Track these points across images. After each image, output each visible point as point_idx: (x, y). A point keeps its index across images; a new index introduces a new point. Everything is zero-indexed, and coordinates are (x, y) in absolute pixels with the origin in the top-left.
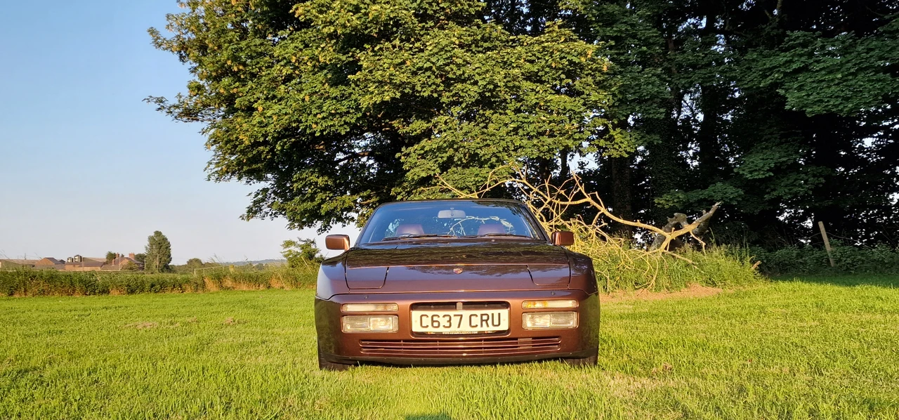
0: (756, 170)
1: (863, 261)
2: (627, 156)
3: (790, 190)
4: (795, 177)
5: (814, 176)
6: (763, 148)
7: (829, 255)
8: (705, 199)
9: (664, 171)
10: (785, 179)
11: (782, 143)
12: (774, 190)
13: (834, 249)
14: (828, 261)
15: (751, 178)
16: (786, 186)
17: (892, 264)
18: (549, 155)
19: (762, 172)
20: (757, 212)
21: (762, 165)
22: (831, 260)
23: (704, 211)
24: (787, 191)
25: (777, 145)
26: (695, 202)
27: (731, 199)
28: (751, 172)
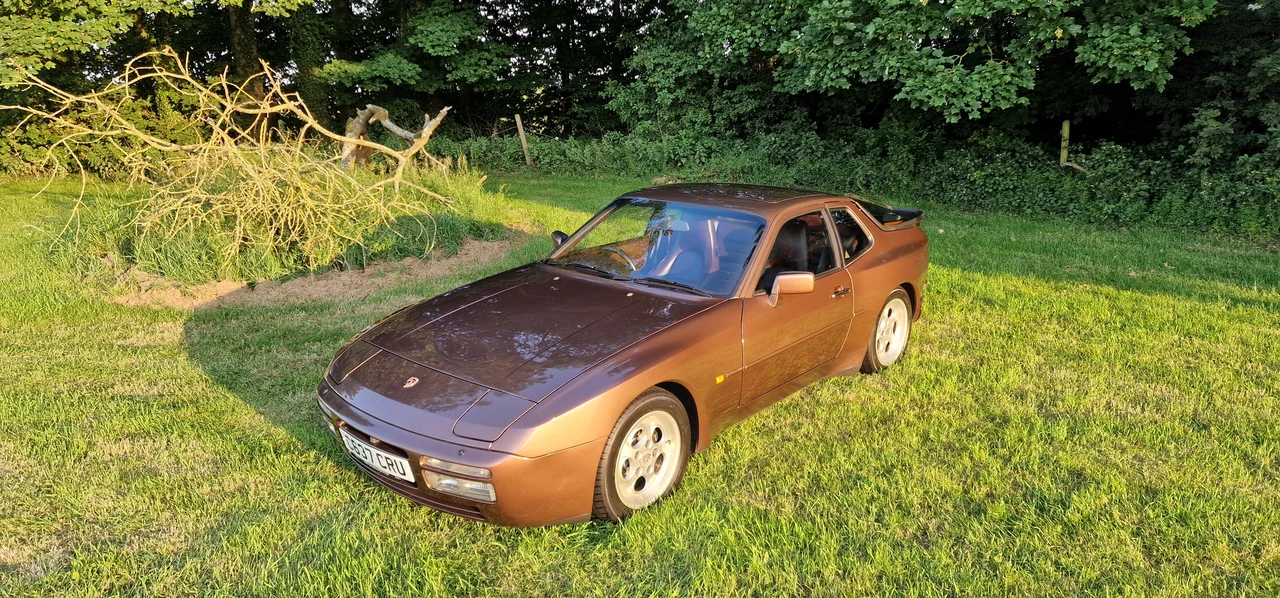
0: (439, 45)
1: (561, 161)
2: (288, 15)
3: (476, 71)
4: (479, 56)
5: (498, 55)
6: (435, 14)
7: (526, 152)
8: (380, 77)
9: (308, 27)
10: (466, 57)
11: (459, 11)
12: (456, 69)
13: (531, 146)
14: (524, 158)
15: (435, 55)
16: (470, 65)
17: (593, 167)
18: (177, 9)
19: (447, 49)
20: (431, 91)
21: (446, 39)
22: (527, 158)
23: (427, 116)
24: (472, 72)
25: (452, 12)
26: (369, 79)
27: (408, 78)
28: (433, 47)
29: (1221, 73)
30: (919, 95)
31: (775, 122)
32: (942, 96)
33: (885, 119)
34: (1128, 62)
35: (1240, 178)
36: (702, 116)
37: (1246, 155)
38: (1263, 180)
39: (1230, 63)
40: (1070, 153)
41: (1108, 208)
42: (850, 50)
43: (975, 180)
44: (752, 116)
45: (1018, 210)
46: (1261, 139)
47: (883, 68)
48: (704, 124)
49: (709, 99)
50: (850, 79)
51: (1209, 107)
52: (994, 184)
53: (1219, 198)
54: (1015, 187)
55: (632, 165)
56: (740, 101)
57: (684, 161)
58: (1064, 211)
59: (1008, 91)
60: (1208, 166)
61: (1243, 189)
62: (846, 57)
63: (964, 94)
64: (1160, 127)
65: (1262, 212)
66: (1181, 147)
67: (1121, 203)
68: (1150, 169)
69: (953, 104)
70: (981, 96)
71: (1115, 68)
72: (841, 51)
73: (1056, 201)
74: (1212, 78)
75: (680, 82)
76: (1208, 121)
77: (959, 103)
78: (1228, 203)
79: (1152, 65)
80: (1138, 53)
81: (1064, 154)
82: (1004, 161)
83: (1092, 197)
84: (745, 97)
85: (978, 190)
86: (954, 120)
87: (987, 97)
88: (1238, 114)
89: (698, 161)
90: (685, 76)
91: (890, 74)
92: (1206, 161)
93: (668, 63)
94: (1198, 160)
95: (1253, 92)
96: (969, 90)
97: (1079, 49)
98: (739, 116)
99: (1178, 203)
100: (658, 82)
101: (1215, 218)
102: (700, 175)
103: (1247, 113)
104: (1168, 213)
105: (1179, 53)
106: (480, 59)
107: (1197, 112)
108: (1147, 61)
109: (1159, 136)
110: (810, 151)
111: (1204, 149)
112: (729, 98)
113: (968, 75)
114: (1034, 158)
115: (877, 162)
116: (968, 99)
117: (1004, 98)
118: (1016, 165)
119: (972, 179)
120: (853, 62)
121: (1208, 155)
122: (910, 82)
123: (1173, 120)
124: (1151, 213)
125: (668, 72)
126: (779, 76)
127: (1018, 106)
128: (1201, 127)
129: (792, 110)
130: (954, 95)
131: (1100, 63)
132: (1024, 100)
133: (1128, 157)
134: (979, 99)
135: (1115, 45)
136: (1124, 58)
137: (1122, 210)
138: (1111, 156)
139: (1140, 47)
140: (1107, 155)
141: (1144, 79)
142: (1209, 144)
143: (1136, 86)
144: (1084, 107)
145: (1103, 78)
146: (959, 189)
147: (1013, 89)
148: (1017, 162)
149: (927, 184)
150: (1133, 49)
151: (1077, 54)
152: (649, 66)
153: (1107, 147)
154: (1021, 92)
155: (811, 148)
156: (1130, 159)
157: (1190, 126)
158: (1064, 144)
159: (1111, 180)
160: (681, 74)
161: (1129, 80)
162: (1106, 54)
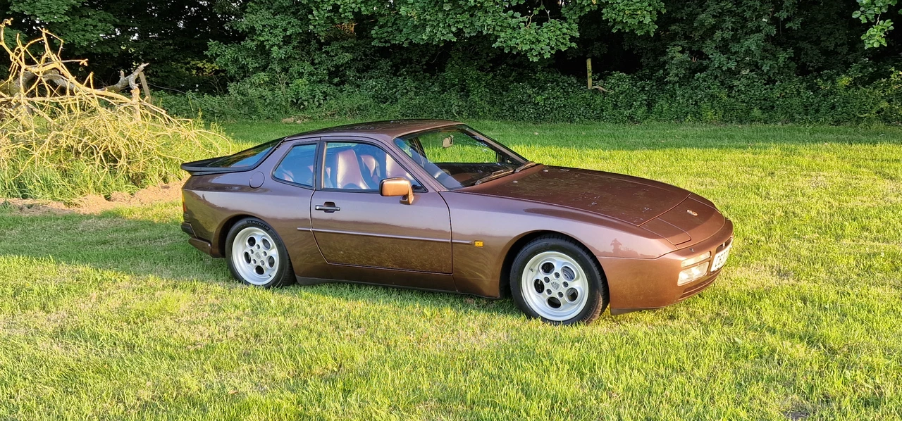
23: (122, 72)
29: (678, 24)
30: (512, 43)
31: (363, 71)
32: (526, 44)
33: (450, 65)
34: (634, 18)
35: (696, 88)
36: (308, 68)
37: (699, 74)
38: (709, 87)
39: (682, 18)
40: (593, 80)
41: (627, 112)
42: (456, 14)
43: (538, 103)
44: (348, 65)
45: (571, 120)
46: (705, 63)
47: (483, 26)
48: (311, 74)
49: (308, 53)
50: (455, 35)
51: (675, 45)
52: (550, 104)
53: (687, 100)
54: (565, 106)
55: (260, 109)
56: (337, 55)
57: (306, 103)
58: (599, 118)
59: (564, 39)
60: (678, 82)
61: (700, 94)
62: (452, 18)
63: (539, 42)
64: (642, 60)
65: (713, 107)
66: (661, 72)
67: (633, 109)
68: (644, 87)
69: (533, 49)
70: (549, 43)
71: (627, 22)
72: (448, 14)
73: (593, 112)
74: (673, 27)
75: (287, 40)
76: (676, 54)
77: (537, 47)
78: (694, 103)
79: (647, 20)
80: (639, 12)
81: (590, 81)
82: (553, 89)
83: (615, 106)
84: (341, 51)
85: (541, 110)
86: (536, 60)
87: (553, 43)
88: (690, 49)
89: (317, 104)
90: (291, 35)
91: (488, 30)
92: (676, 79)
93: (275, 24)
94: (672, 79)
95: (696, 35)
96: (542, 39)
97: (604, 11)
98: (337, 67)
99: (666, 106)
100: (268, 40)
101: (688, 113)
102: (323, 114)
103: (695, 48)
104: (661, 112)
105: (659, 13)
106: (85, 25)
107: (668, 48)
108: (644, 17)
109: (641, 67)
110: (405, 91)
111: (674, 71)
112: (327, 53)
113: (539, 29)
114: (571, 85)
115: (461, 96)
116: (542, 45)
117: (562, 43)
118: (562, 90)
119: (536, 102)
120: (458, 22)
121: (677, 75)
122: (502, 34)
123: (649, 55)
124: (651, 113)
125: (276, 31)
126: (376, 33)
127: (570, 48)
128: (672, 58)
129: (377, 61)
130: (533, 43)
131: (619, 19)
132: (574, 45)
133: (629, 80)
134: (548, 44)
135: (626, 8)
136: (631, 16)
137: (634, 113)
138: (619, 81)
139: (640, 9)
140: (618, 80)
141: (643, 29)
142: (677, 68)
143: (639, 33)
144: (592, 50)
145: (619, 29)
146: (527, 110)
147: (568, 38)
148: (562, 88)
149: (504, 108)
150: (636, 10)
151: (603, 14)
152: (258, 27)
153: (616, 74)
154: (572, 39)
155: (406, 89)
156: (631, 82)
157: (665, 58)
158: (589, 74)
159: (623, 95)
160: (288, 33)
161: (634, 29)
162: (621, 14)
